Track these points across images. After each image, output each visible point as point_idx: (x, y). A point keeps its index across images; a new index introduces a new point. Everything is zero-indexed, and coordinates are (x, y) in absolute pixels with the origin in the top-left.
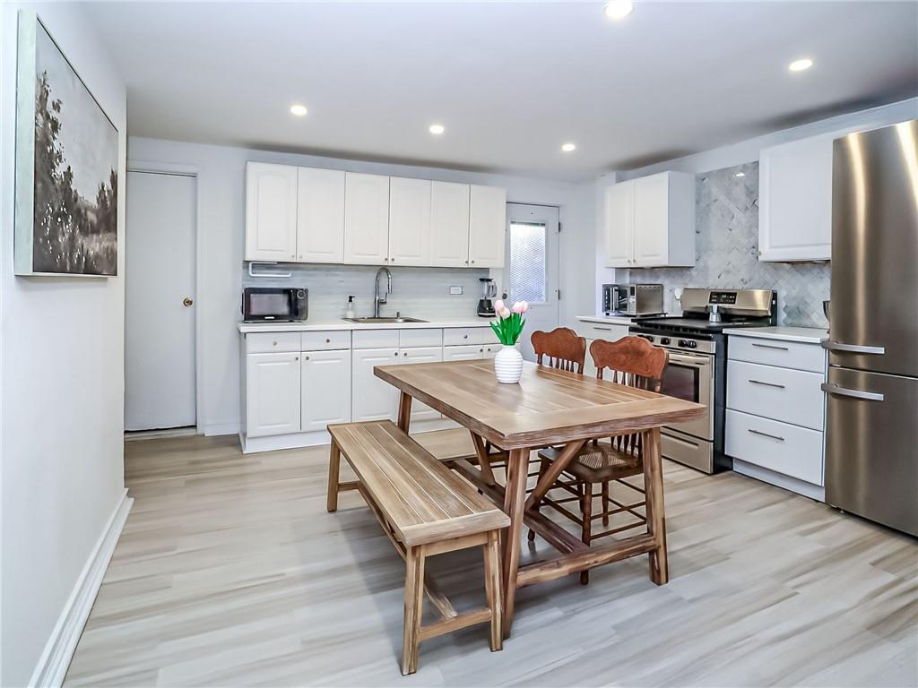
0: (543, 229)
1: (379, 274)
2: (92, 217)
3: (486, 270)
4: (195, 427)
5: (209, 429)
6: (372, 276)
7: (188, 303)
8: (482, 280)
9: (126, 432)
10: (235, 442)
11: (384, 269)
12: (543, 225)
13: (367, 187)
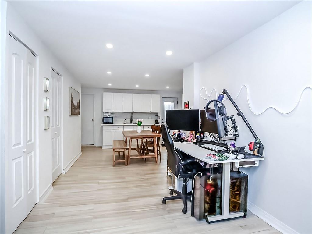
0: (173, 103)
1: (131, 114)
2: (76, 107)
3: (157, 113)
4: (94, 145)
5: (96, 145)
6: (130, 114)
7: (93, 120)
8: (156, 115)
9: (81, 145)
10: (101, 147)
11: (132, 113)
12: (173, 102)
13: (128, 97)
